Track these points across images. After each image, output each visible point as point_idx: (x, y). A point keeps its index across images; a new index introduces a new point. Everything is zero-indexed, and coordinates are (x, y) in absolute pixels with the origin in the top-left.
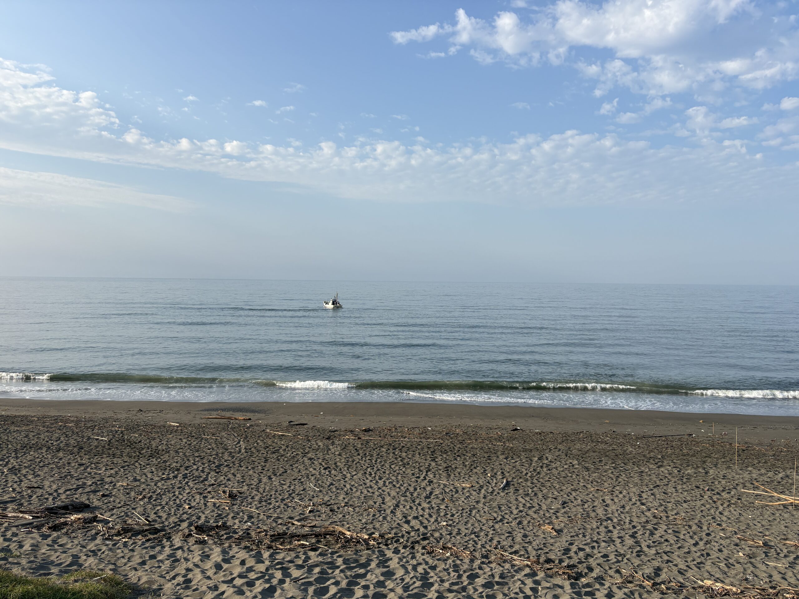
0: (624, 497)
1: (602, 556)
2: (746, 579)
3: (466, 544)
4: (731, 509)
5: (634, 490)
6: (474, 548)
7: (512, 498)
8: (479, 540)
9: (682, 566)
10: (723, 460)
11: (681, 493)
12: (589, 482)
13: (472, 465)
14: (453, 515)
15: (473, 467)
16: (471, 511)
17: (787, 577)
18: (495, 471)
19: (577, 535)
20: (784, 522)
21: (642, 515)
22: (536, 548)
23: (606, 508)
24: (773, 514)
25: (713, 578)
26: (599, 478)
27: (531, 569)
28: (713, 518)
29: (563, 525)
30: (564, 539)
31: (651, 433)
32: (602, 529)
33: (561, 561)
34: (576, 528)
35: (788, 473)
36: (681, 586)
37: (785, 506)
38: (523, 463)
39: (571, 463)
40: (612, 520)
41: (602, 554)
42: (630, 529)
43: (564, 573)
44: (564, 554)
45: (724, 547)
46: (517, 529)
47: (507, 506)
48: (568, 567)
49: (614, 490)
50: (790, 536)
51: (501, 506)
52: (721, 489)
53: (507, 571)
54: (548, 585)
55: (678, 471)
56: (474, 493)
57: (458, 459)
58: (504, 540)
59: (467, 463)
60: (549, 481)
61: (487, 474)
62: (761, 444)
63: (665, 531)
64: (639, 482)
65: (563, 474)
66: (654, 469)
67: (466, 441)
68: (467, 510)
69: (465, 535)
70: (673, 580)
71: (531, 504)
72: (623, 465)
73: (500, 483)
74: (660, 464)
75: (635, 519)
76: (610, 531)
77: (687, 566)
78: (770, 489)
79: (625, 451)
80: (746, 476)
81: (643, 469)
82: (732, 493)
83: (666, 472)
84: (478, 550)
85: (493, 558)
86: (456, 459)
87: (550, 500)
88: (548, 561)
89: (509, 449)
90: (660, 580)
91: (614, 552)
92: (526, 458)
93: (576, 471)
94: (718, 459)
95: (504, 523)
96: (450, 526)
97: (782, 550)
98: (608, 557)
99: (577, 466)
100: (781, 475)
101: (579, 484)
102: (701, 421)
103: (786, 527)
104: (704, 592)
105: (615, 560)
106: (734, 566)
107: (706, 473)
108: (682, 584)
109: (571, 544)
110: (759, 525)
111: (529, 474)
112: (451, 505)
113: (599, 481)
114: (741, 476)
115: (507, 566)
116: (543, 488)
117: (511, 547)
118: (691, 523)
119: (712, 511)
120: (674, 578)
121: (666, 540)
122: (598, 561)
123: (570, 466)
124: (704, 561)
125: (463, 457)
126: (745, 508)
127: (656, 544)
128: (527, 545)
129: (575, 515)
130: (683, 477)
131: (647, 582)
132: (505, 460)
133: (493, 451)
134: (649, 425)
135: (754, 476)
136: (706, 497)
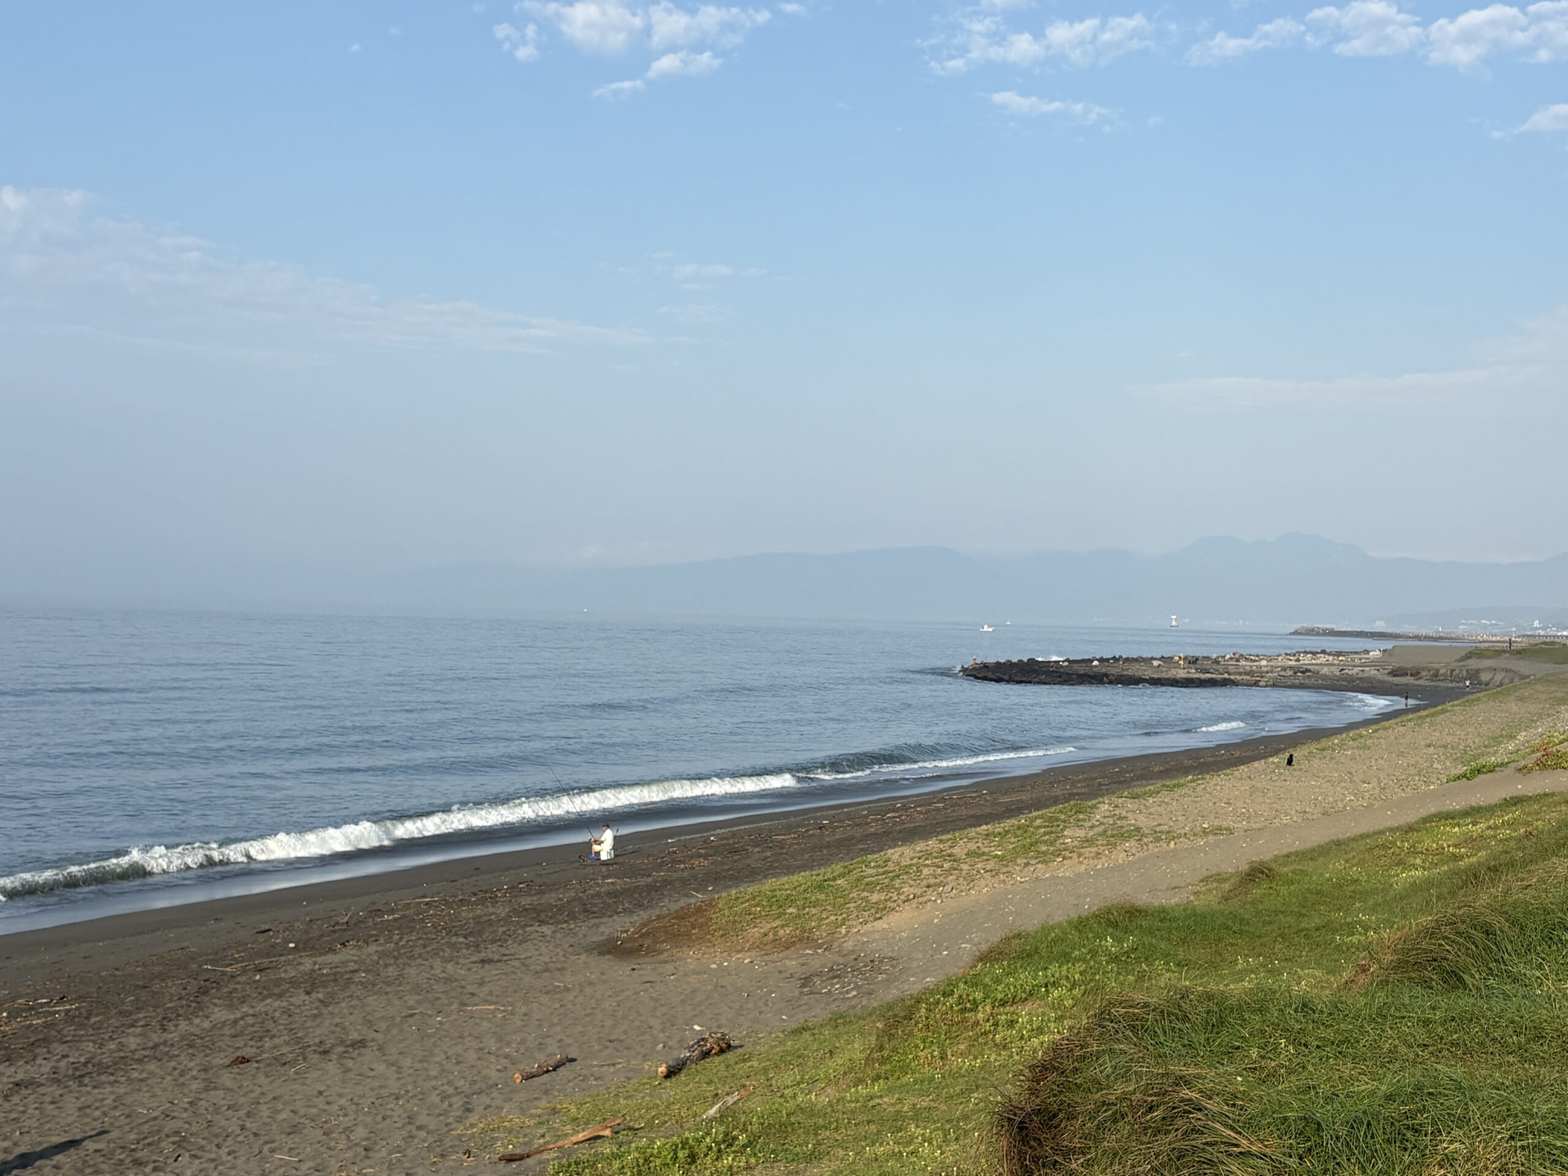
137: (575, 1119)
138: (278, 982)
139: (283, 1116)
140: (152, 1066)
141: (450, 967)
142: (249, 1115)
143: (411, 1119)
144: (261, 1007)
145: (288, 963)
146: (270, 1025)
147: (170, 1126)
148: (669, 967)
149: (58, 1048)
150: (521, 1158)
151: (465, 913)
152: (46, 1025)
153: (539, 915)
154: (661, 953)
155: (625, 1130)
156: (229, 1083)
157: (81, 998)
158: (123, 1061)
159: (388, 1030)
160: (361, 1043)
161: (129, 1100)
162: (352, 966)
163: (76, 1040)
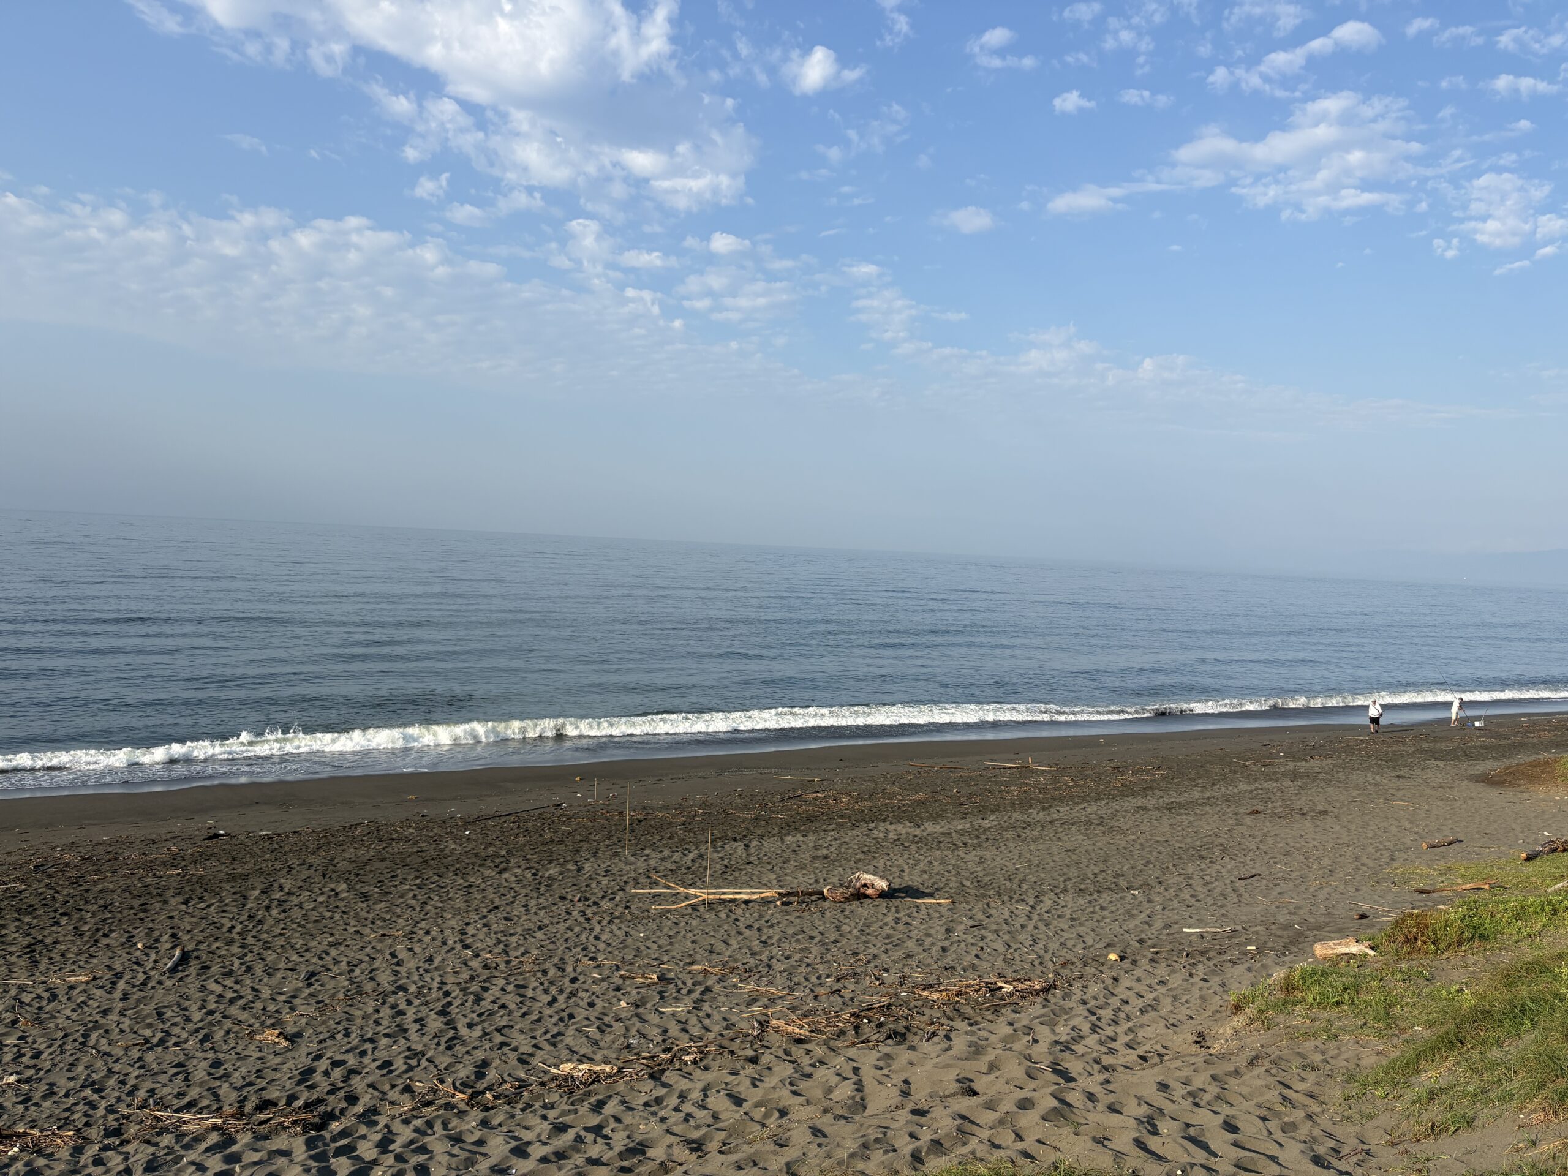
0: (434, 939)
1: (379, 1068)
2: (628, 1046)
3: (67, 1114)
4: (614, 927)
5: (453, 922)
6: (85, 1120)
7: (192, 985)
8: (102, 1098)
9: (526, 1049)
10: (607, 843)
11: (536, 913)
12: (367, 922)
13: (97, 930)
14: (37, 1055)
15: (101, 933)
16: (86, 1036)
17: (689, 1027)
18: (156, 934)
19: (333, 1037)
20: (690, 934)
21: (464, 968)
22: (238, 1085)
23: (397, 968)
24: (676, 924)
25: (576, 1057)
26: (387, 912)
27: (223, 1134)
28: (584, 949)
29: (304, 1021)
30: (304, 1050)
31: (491, 811)
32: (386, 1012)
33: (291, 1098)
34: (331, 1022)
35: (703, 851)
36: (520, 1087)
37: (694, 907)
38: (226, 905)
39: (333, 890)
40: (405, 990)
41: (378, 1063)
42: (438, 1000)
43: (295, 1122)
44: (299, 1083)
45: (598, 997)
46: (198, 1054)
47: (179, 1006)
48: (308, 1106)
49: (415, 930)
50: (698, 957)
51: (164, 1010)
52: (600, 894)
53: (166, 1151)
54: (257, 1157)
55: (534, 875)
56: (99, 993)
57: (64, 921)
58: (164, 1085)
59: (86, 928)
60: (281, 934)
61: (135, 944)
62: (666, 807)
63: (503, 989)
64: (463, 906)
65: (314, 916)
66: (492, 878)
67: (88, 878)
68: (77, 1035)
69: (67, 1095)
70: (507, 1078)
71: (235, 991)
72: (436, 878)
73: (165, 960)
74: (503, 865)
75: (450, 979)
76: (401, 1013)
77: (535, 1046)
78: (675, 882)
79: (442, 851)
80: (641, 865)
81: (472, 880)
82: (618, 898)
83: (513, 878)
84: (96, 1122)
85: (133, 1129)
86: (57, 923)
87: (279, 975)
88: (264, 1105)
89: (195, 879)
90: (485, 1085)
91: (403, 1052)
92: (234, 893)
93: (341, 904)
94: (599, 842)
95: (167, 1047)
96: (28, 1080)
97: (684, 983)
98: (392, 1065)
99: (346, 894)
100: (691, 856)
101: (346, 930)
102: (578, 779)
103: (693, 942)
104: (559, 1086)
105: (405, 1067)
106: (610, 1026)
107: (579, 870)
108: (523, 1081)
109: (318, 1057)
110: (655, 946)
111: (239, 928)
112: (35, 1032)
113: (388, 917)
114: (633, 867)
115: (167, 1140)
116: (266, 953)
117: (180, 1095)
118: (547, 965)
119: (583, 937)
120: (509, 1075)
121: (503, 1006)
122: (370, 1079)
123: (329, 897)
124: (562, 1029)
125: (76, 916)
126: (635, 921)
127: (484, 1017)
128: (218, 1083)
129: (332, 996)
130: (540, 883)
131: (461, 1095)
132: (183, 907)
133: (155, 892)
134: (490, 796)
135: (653, 863)
136: (575, 913)
137: (1463, 876)
138: (1275, 773)
139: (1280, 845)
140: (1208, 808)
141: (1377, 777)
142: (1261, 841)
143: (1357, 859)
144: (1265, 785)
145: (1280, 763)
146: (1272, 796)
147: (1219, 841)
148: (1526, 796)
149: (1158, 793)
150: (1429, 892)
151: (1385, 747)
152: (1151, 780)
153: (1435, 755)
154: (1519, 786)
155: (1498, 887)
156: (1249, 823)
157: (1169, 768)
158: (1191, 804)
159: (1340, 808)
160: (1324, 813)
161: (1196, 824)
162: (1317, 770)
163: (1167, 790)
